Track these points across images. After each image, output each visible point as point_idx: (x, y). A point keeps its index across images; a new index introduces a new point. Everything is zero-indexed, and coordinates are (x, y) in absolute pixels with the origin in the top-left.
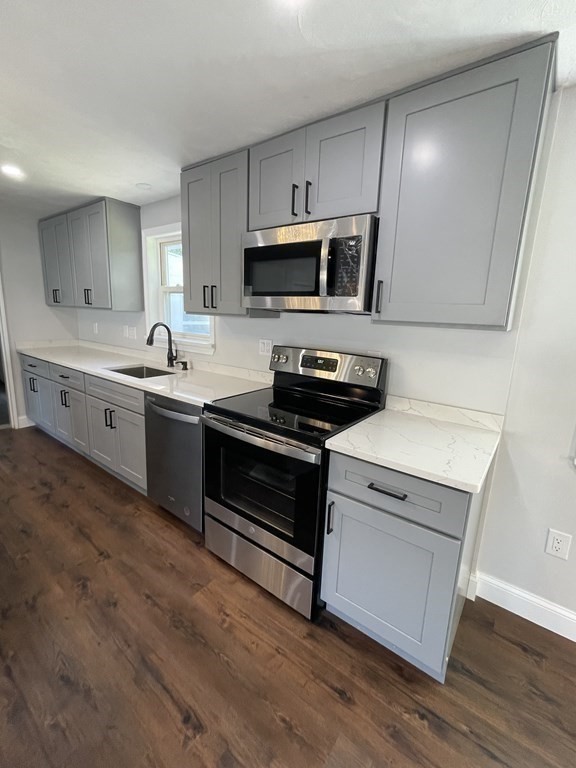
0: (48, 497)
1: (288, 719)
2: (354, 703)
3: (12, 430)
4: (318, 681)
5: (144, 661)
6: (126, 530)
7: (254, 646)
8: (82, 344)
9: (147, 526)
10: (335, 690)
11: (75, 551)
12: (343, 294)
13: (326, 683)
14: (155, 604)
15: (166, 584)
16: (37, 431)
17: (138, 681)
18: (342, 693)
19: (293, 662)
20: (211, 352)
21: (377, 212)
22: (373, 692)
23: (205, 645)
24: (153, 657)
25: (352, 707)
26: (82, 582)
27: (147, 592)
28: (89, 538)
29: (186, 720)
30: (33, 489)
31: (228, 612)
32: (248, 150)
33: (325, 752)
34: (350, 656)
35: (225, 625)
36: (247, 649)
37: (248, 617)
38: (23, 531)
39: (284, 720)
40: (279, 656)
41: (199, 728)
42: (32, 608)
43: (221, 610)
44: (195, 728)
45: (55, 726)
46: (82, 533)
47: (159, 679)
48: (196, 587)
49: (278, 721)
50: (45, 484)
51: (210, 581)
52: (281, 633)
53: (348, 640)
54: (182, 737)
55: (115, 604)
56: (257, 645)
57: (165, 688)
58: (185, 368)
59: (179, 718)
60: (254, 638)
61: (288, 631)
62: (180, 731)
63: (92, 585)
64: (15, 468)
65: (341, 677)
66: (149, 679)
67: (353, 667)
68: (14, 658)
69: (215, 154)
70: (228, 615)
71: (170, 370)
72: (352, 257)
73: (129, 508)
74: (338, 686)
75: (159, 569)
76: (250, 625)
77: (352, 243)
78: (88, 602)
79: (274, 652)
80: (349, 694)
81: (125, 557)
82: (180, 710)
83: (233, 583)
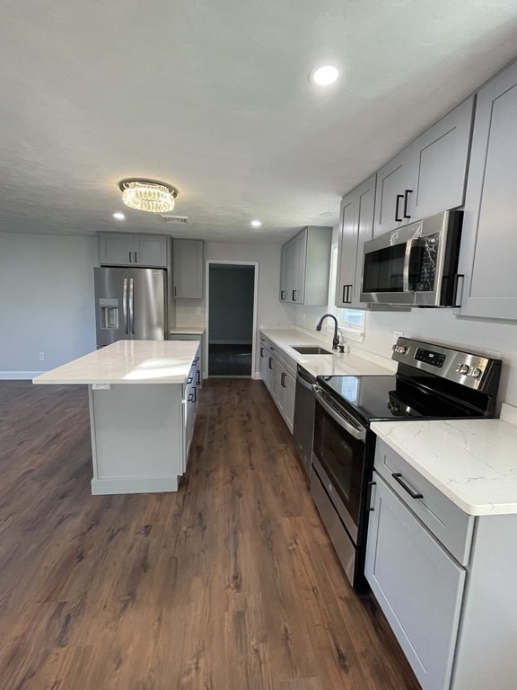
0: (245, 422)
1: (289, 632)
2: (347, 672)
3: (250, 379)
4: (328, 632)
5: (235, 533)
6: (272, 459)
7: (299, 574)
8: (297, 328)
9: (285, 461)
10: (339, 651)
11: (240, 457)
12: (425, 289)
13: (334, 639)
14: (259, 509)
15: (273, 502)
16: (262, 383)
17: (226, 540)
18: (341, 657)
19: (319, 605)
20: (361, 340)
21: (463, 206)
22: (371, 682)
23: (271, 549)
24: (240, 535)
25: (343, 673)
26: (234, 475)
27: (260, 499)
28: (250, 454)
29: (235, 578)
30: (242, 415)
31: (298, 541)
32: (376, 174)
33: (299, 674)
34: (371, 643)
35: (290, 548)
36: (293, 571)
37: (309, 554)
38: (225, 436)
39: (286, 630)
40: (311, 592)
41: (238, 587)
42: (208, 475)
43: (294, 538)
44: (236, 586)
45: (186, 532)
46: (249, 450)
47: (236, 546)
48: (289, 514)
49: (282, 627)
50: (248, 415)
51: (300, 515)
52: (325, 580)
53: (379, 630)
54: (227, 583)
55: (240, 496)
56: (302, 575)
57: (236, 553)
58: (342, 351)
59: (232, 574)
60: (303, 568)
61: (332, 584)
62: (229, 580)
63: (236, 480)
64: (240, 401)
65: (351, 647)
66: (232, 542)
67: (367, 651)
68: (189, 493)
69: (360, 182)
70: (296, 543)
71: (331, 351)
72: (432, 253)
73: (282, 446)
74: (343, 651)
75: (275, 490)
76: (306, 559)
77: (433, 241)
78: (230, 487)
79: (311, 589)
80: (347, 663)
81: (261, 474)
82: (235, 571)
83: (315, 526)
